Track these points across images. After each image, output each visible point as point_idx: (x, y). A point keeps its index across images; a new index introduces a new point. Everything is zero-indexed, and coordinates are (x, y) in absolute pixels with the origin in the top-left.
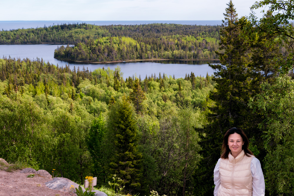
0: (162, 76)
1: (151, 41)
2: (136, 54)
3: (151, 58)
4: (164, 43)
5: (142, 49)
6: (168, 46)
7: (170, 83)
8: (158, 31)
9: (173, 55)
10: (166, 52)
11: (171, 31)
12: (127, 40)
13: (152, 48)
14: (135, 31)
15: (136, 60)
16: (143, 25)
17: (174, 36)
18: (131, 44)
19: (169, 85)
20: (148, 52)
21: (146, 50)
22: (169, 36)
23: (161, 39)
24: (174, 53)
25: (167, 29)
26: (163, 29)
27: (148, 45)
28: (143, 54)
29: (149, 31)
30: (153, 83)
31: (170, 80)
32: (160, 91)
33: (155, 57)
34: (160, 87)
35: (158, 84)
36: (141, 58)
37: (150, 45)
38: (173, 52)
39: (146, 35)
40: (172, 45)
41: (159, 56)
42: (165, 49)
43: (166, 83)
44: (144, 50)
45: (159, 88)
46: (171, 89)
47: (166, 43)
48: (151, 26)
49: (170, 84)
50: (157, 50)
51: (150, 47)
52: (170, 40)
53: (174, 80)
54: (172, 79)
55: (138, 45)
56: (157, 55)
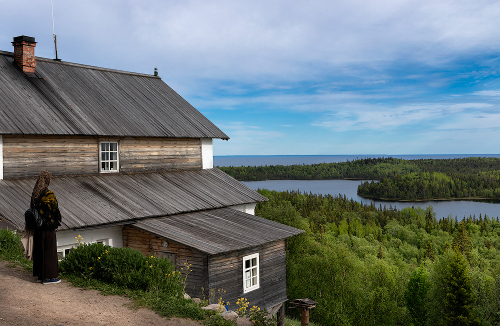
0: (483, 217)
1: (467, 177)
2: (449, 192)
3: (468, 197)
4: (483, 180)
5: (457, 186)
6: (488, 183)
7: (493, 226)
8: (475, 165)
9: (494, 194)
10: (486, 190)
11: (491, 166)
12: (439, 176)
13: (470, 185)
14: (448, 166)
15: (450, 198)
16: (458, 160)
17: (494, 171)
18: (443, 181)
19: (492, 228)
20: (464, 190)
21: (462, 188)
22: (489, 172)
23: (479, 175)
24: (496, 192)
25: (486, 164)
26: (481, 164)
27: (464, 182)
28: (458, 192)
29: (465, 166)
30: (472, 225)
31: (493, 222)
32: (481, 235)
33: (472, 195)
34: (482, 231)
35: (478, 227)
36: (456, 196)
37: (466, 182)
38: (494, 190)
39: (461, 170)
40: (494, 182)
41: (477, 195)
42: (485, 187)
43: (488, 226)
44: (460, 188)
45: (479, 232)
46: (495, 233)
47: (486, 179)
48: (467, 160)
49: (494, 228)
50: (475, 188)
51: (467, 184)
52: (491, 176)
53: (498, 223)
54: (495, 223)
55: (452, 182)
56: (475, 193)
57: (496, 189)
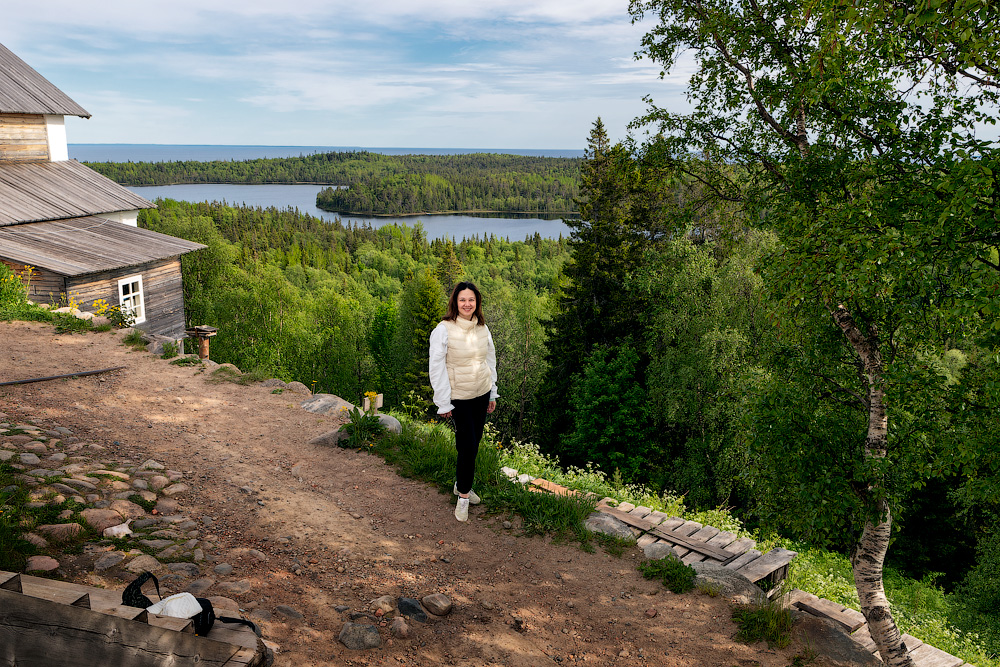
0: (489, 237)
1: (472, 181)
2: (447, 202)
3: (472, 209)
4: (492, 185)
5: (457, 194)
6: (499, 190)
7: (502, 249)
8: (483, 165)
9: (506, 205)
10: (496, 199)
11: (504, 165)
12: (434, 179)
13: (474, 193)
14: (446, 164)
15: (448, 212)
16: (460, 156)
17: (508, 173)
18: (439, 187)
19: (500, 252)
20: (467, 199)
22: (501, 174)
23: (487, 179)
24: (508, 202)
25: (498, 163)
26: (491, 163)
27: (467, 188)
28: (459, 203)
29: (469, 165)
30: (475, 248)
31: (501, 244)
32: (485, 262)
33: (478, 207)
34: (486, 256)
35: (482, 250)
36: (456, 209)
37: (470, 188)
38: (506, 200)
39: (464, 172)
40: (506, 188)
41: (484, 207)
42: (495, 195)
43: (495, 249)
44: (461, 197)
45: (483, 257)
46: (503, 259)
47: (496, 184)
48: (472, 157)
49: (502, 251)
50: (481, 196)
51: (470, 191)
52: (503, 180)
53: (508, 245)
54: (504, 243)
55: (451, 187)
56: (481, 204)
57: (509, 199)
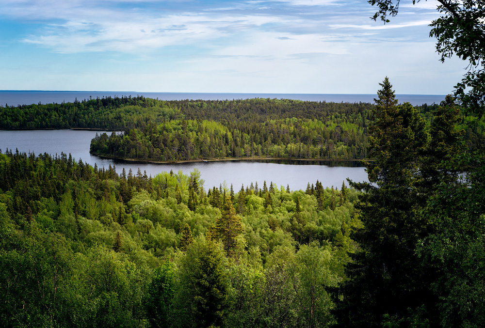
0: (268, 186)
1: (250, 127)
2: (225, 149)
3: (250, 156)
4: (272, 131)
5: (235, 141)
6: (279, 137)
7: (282, 199)
8: (262, 110)
9: (286, 152)
10: (276, 147)
11: (284, 111)
12: (212, 125)
13: (254, 140)
14: (224, 110)
15: (226, 159)
16: (238, 102)
17: (288, 119)
18: (216, 133)
19: (280, 201)
20: (246, 146)
21: (243, 143)
22: (280, 120)
23: (266, 125)
24: (289, 149)
25: (277, 108)
26: (270, 109)
27: (245, 135)
28: (237, 149)
29: (248, 110)
30: (254, 197)
31: (281, 193)
32: (264, 212)
33: (256, 154)
34: (266, 206)
35: (261, 200)
36: (234, 156)
37: (248, 134)
38: (287, 147)
39: (243, 117)
40: (286, 134)
41: (264, 153)
42: (274, 142)
43: (275, 198)
44: (239, 143)
45: (263, 207)
46: (283, 209)
47: (276, 131)
48: (251, 101)
49: (282, 201)
50: (261, 143)
51: (249, 137)
52: (283, 126)
53: (288, 194)
54: (285, 193)
55: (229, 134)
56: (260, 151)
57: (289, 145)
